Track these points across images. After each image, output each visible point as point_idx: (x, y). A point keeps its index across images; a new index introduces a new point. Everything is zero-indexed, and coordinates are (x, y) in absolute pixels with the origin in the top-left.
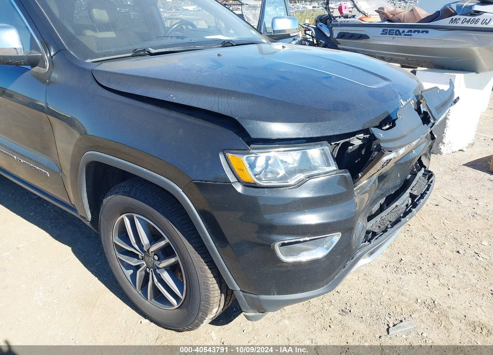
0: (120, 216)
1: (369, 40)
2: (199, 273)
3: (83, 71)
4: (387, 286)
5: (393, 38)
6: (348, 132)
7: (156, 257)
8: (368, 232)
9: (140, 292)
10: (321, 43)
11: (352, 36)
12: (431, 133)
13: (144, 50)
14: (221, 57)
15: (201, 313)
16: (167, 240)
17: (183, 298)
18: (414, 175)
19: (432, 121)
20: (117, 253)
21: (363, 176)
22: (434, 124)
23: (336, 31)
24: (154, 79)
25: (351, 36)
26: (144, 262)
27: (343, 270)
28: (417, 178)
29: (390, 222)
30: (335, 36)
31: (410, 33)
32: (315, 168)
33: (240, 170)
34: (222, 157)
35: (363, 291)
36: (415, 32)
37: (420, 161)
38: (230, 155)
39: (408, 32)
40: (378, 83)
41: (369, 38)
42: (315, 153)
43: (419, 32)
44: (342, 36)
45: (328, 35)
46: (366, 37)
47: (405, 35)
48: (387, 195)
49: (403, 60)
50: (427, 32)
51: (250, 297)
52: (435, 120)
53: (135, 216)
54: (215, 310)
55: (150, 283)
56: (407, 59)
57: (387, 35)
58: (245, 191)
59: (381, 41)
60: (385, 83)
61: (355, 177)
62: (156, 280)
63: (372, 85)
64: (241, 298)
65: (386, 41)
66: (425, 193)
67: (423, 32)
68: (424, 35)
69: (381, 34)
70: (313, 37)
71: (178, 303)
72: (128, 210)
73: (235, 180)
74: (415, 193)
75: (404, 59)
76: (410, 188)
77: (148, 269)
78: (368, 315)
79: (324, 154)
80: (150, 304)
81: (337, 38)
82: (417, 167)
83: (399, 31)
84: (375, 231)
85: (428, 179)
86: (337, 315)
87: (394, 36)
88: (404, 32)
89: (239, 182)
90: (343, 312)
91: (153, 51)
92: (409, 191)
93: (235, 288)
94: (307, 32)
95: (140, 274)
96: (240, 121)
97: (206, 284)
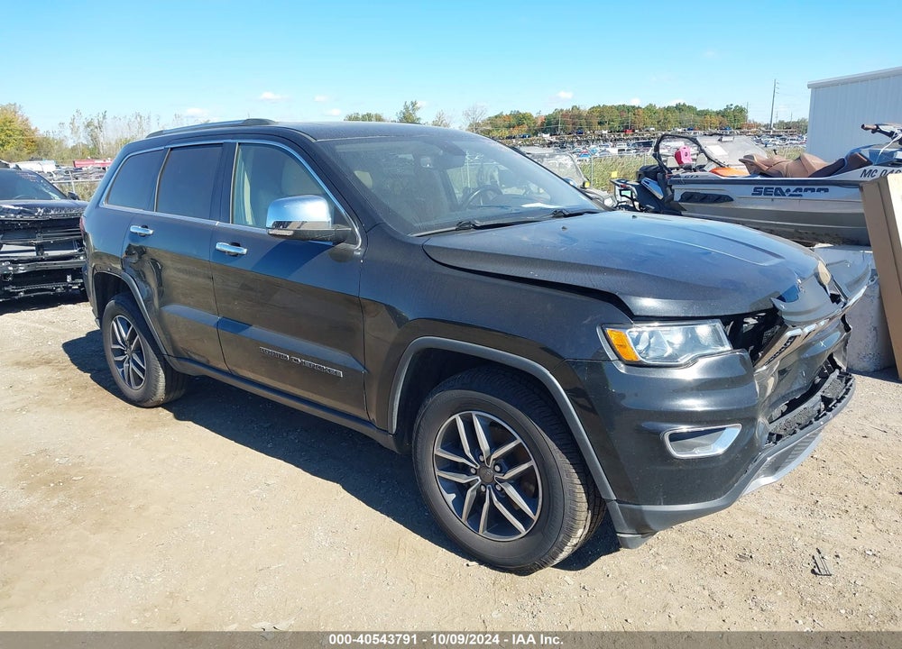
0: (451, 416)
1: (733, 202)
2: (565, 478)
3: (410, 246)
4: (800, 531)
5: (773, 200)
6: (741, 312)
7: (498, 468)
8: (771, 434)
9: (466, 523)
10: (649, 208)
11: (705, 198)
12: (843, 319)
13: (470, 223)
14: (566, 231)
15: (562, 535)
16: (519, 440)
17: (535, 518)
18: (825, 378)
19: (843, 300)
20: (436, 469)
21: (763, 355)
22: (845, 304)
23: (678, 192)
24: (506, 255)
25: (690, 198)
26: (478, 478)
27: (745, 476)
28: (830, 380)
29: (799, 424)
30: (677, 197)
31: (798, 193)
32: (706, 347)
33: (621, 346)
34: (598, 331)
35: (765, 535)
36: (806, 190)
37: (831, 358)
38: (608, 331)
39: (795, 191)
40: (767, 260)
41: (732, 200)
42: (703, 330)
43: (813, 190)
44: (688, 197)
45: (661, 197)
46: (729, 199)
47: (791, 195)
48: (791, 399)
49: (789, 232)
50: (826, 190)
51: (628, 508)
52: (846, 298)
53: (474, 414)
54: (580, 532)
55: (486, 506)
56: (797, 231)
57: (762, 196)
58: (627, 370)
59: (752, 205)
60: (776, 261)
61: (755, 358)
62: (495, 499)
63: (761, 262)
64: (616, 511)
65: (761, 204)
66: (843, 398)
67: (819, 190)
68: (822, 195)
69: (753, 194)
70: (633, 200)
71: (526, 527)
72: (464, 407)
73: (616, 358)
74: (829, 395)
75: (792, 230)
76: (822, 390)
77: (482, 487)
78: (777, 562)
79: (715, 331)
80: (482, 538)
81: (681, 200)
82: (828, 368)
83: (780, 189)
84: (781, 433)
85: (846, 383)
86: (733, 561)
87: (773, 196)
88: (788, 190)
89: (620, 360)
90: (742, 558)
91: (479, 224)
92: (819, 393)
93: (610, 496)
94: (623, 193)
95: (470, 494)
96: (621, 297)
97: (573, 493)
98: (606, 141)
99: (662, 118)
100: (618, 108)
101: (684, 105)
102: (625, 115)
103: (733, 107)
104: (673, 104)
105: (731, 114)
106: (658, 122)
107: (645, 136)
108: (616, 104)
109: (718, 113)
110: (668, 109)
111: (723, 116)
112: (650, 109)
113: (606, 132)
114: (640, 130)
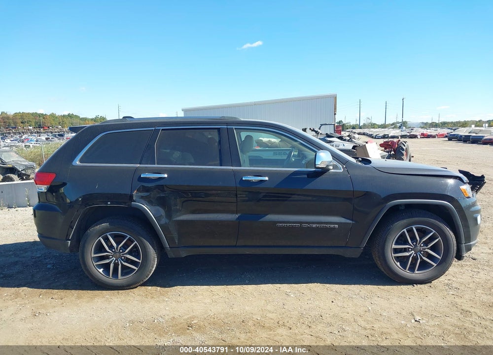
33: (464, 192)
38: (461, 188)
98: (32, 133)
99: (61, 121)
100: (33, 114)
101: (72, 114)
102: (38, 118)
103: (99, 117)
104: (66, 114)
105: (99, 120)
106: (59, 123)
107: (56, 130)
108: (31, 112)
109: (92, 120)
110: (64, 116)
111: (95, 121)
112: (53, 115)
113: (31, 128)
114: (53, 128)
